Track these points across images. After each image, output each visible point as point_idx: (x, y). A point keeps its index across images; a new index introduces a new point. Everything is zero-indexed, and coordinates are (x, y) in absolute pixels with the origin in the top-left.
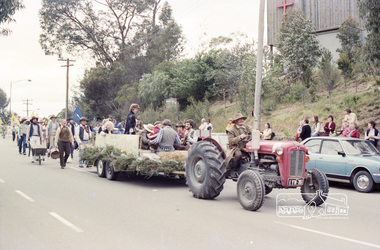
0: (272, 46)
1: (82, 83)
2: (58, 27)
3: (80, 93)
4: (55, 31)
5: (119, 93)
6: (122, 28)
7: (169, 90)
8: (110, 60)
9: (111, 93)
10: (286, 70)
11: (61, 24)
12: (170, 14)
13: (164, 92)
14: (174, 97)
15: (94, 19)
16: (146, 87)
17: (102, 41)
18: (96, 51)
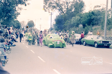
1: (55, 20)
2: (49, 3)
3: (55, 23)
5: (66, 23)
6: (67, 3)
7: (80, 22)
8: (64, 13)
9: (63, 23)
14: (82, 24)
16: (73, 21)
17: (61, 7)
18: (59, 10)
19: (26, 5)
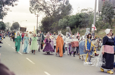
0: (100, 12)
1: (42, 22)
3: (41, 25)
4: (34, 6)
5: (52, 25)
6: (54, 6)
7: (67, 24)
8: (50, 15)
9: (50, 25)
10: (104, 19)
11: (36, 4)
12: (68, 2)
13: (66, 25)
14: (69, 26)
15: (45, 3)
16: (61, 23)
17: (48, 10)
18: (46, 12)
19: (13, 6)
